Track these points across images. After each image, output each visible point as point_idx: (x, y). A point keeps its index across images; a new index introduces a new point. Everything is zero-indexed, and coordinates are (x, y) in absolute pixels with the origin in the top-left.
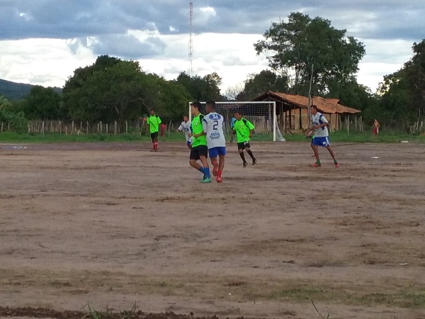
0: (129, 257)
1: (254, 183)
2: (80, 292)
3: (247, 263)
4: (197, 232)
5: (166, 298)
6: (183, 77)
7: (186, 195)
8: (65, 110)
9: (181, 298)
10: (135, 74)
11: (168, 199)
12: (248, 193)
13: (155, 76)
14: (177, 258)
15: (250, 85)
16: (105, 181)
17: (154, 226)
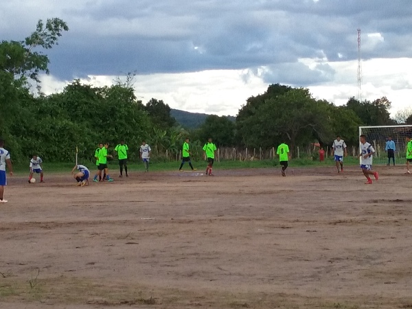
0: (304, 279)
4: (370, 254)
6: (352, 102)
7: (359, 218)
8: (239, 138)
10: (306, 101)
11: (340, 222)
13: (325, 102)
14: (351, 280)
16: (279, 205)
17: (327, 249)
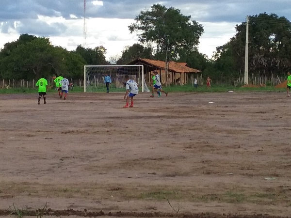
0: (42, 172)
1: (128, 121)
2: (8, 197)
3: (124, 175)
4: (90, 154)
5: (68, 199)
6: (80, 49)
7: (83, 129)
9: (79, 199)
10: (47, 47)
11: (69, 132)
12: (125, 127)
13: (60, 48)
14: (75, 172)
15: (125, 54)
16: (26, 120)
17: (60, 151)
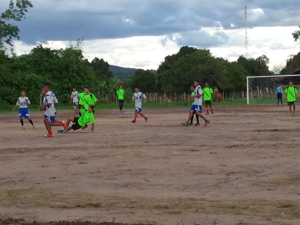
0: (209, 188)
1: (296, 133)
2: (176, 213)
3: (293, 191)
4: (256, 169)
5: (236, 216)
6: (242, 59)
7: (248, 143)
8: (160, 85)
9: (248, 216)
10: (207, 59)
11: (234, 146)
12: (292, 141)
13: (222, 59)
14: (242, 188)
15: (290, 63)
16: (189, 135)
17: (225, 166)
